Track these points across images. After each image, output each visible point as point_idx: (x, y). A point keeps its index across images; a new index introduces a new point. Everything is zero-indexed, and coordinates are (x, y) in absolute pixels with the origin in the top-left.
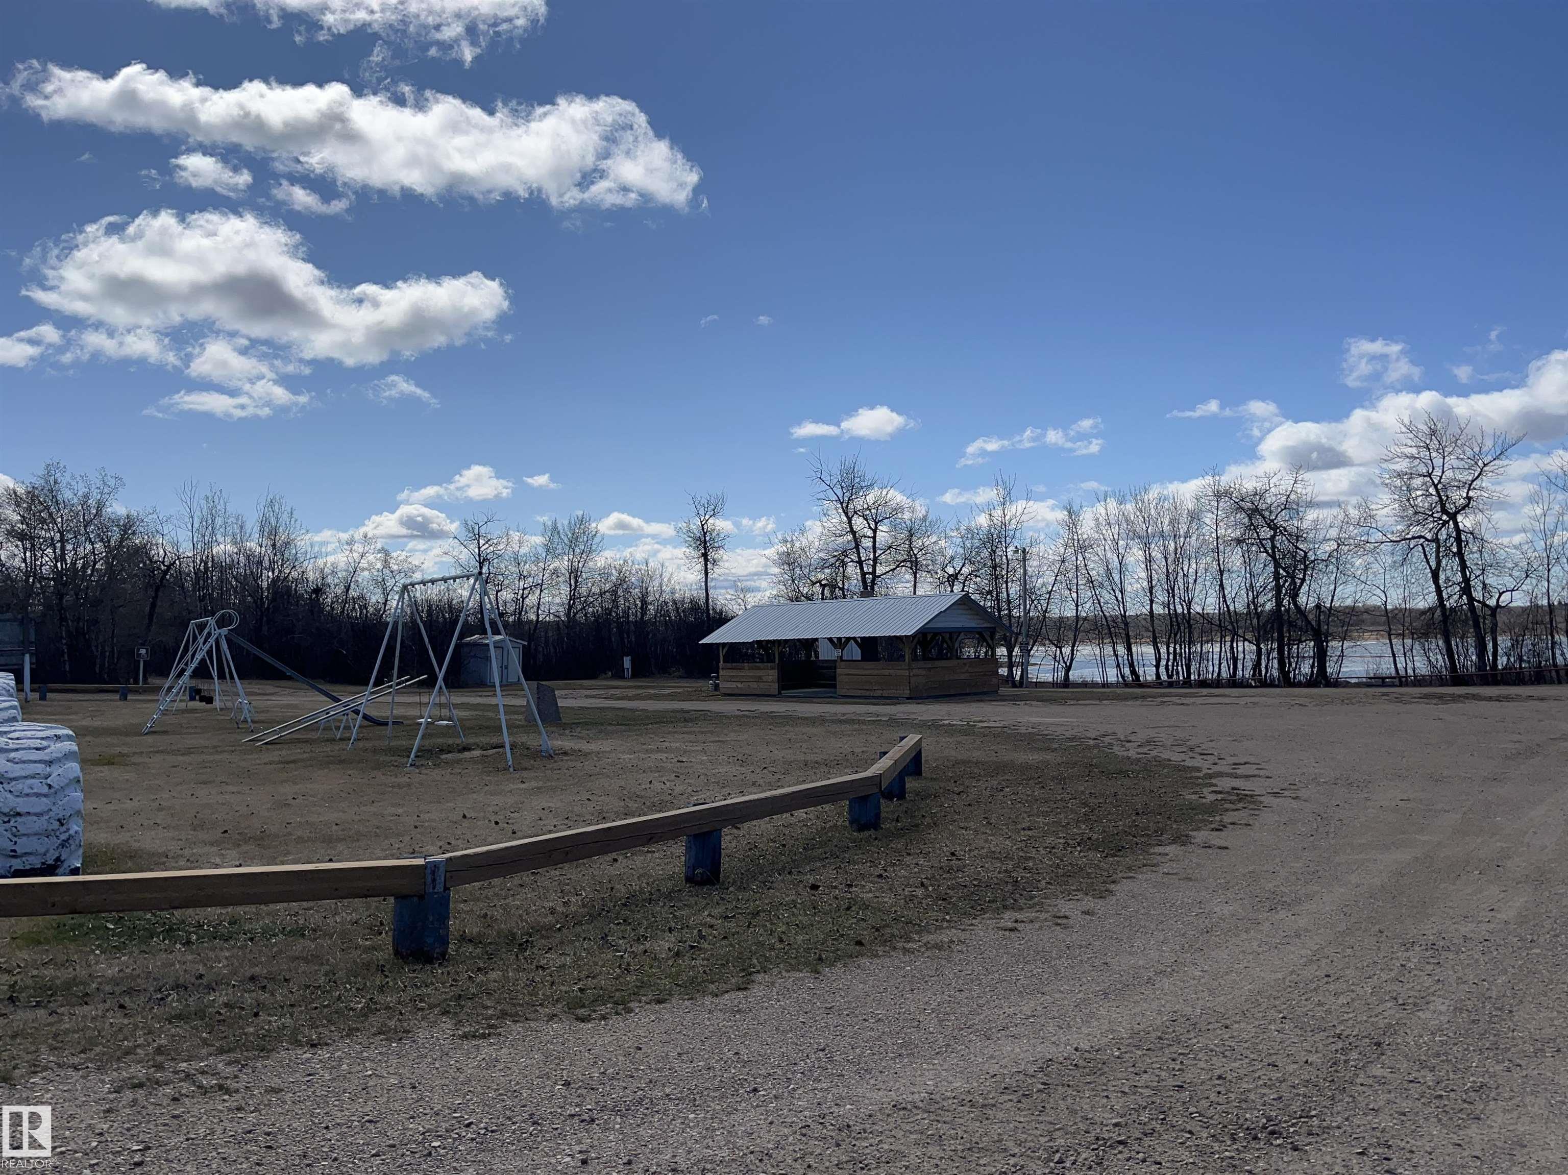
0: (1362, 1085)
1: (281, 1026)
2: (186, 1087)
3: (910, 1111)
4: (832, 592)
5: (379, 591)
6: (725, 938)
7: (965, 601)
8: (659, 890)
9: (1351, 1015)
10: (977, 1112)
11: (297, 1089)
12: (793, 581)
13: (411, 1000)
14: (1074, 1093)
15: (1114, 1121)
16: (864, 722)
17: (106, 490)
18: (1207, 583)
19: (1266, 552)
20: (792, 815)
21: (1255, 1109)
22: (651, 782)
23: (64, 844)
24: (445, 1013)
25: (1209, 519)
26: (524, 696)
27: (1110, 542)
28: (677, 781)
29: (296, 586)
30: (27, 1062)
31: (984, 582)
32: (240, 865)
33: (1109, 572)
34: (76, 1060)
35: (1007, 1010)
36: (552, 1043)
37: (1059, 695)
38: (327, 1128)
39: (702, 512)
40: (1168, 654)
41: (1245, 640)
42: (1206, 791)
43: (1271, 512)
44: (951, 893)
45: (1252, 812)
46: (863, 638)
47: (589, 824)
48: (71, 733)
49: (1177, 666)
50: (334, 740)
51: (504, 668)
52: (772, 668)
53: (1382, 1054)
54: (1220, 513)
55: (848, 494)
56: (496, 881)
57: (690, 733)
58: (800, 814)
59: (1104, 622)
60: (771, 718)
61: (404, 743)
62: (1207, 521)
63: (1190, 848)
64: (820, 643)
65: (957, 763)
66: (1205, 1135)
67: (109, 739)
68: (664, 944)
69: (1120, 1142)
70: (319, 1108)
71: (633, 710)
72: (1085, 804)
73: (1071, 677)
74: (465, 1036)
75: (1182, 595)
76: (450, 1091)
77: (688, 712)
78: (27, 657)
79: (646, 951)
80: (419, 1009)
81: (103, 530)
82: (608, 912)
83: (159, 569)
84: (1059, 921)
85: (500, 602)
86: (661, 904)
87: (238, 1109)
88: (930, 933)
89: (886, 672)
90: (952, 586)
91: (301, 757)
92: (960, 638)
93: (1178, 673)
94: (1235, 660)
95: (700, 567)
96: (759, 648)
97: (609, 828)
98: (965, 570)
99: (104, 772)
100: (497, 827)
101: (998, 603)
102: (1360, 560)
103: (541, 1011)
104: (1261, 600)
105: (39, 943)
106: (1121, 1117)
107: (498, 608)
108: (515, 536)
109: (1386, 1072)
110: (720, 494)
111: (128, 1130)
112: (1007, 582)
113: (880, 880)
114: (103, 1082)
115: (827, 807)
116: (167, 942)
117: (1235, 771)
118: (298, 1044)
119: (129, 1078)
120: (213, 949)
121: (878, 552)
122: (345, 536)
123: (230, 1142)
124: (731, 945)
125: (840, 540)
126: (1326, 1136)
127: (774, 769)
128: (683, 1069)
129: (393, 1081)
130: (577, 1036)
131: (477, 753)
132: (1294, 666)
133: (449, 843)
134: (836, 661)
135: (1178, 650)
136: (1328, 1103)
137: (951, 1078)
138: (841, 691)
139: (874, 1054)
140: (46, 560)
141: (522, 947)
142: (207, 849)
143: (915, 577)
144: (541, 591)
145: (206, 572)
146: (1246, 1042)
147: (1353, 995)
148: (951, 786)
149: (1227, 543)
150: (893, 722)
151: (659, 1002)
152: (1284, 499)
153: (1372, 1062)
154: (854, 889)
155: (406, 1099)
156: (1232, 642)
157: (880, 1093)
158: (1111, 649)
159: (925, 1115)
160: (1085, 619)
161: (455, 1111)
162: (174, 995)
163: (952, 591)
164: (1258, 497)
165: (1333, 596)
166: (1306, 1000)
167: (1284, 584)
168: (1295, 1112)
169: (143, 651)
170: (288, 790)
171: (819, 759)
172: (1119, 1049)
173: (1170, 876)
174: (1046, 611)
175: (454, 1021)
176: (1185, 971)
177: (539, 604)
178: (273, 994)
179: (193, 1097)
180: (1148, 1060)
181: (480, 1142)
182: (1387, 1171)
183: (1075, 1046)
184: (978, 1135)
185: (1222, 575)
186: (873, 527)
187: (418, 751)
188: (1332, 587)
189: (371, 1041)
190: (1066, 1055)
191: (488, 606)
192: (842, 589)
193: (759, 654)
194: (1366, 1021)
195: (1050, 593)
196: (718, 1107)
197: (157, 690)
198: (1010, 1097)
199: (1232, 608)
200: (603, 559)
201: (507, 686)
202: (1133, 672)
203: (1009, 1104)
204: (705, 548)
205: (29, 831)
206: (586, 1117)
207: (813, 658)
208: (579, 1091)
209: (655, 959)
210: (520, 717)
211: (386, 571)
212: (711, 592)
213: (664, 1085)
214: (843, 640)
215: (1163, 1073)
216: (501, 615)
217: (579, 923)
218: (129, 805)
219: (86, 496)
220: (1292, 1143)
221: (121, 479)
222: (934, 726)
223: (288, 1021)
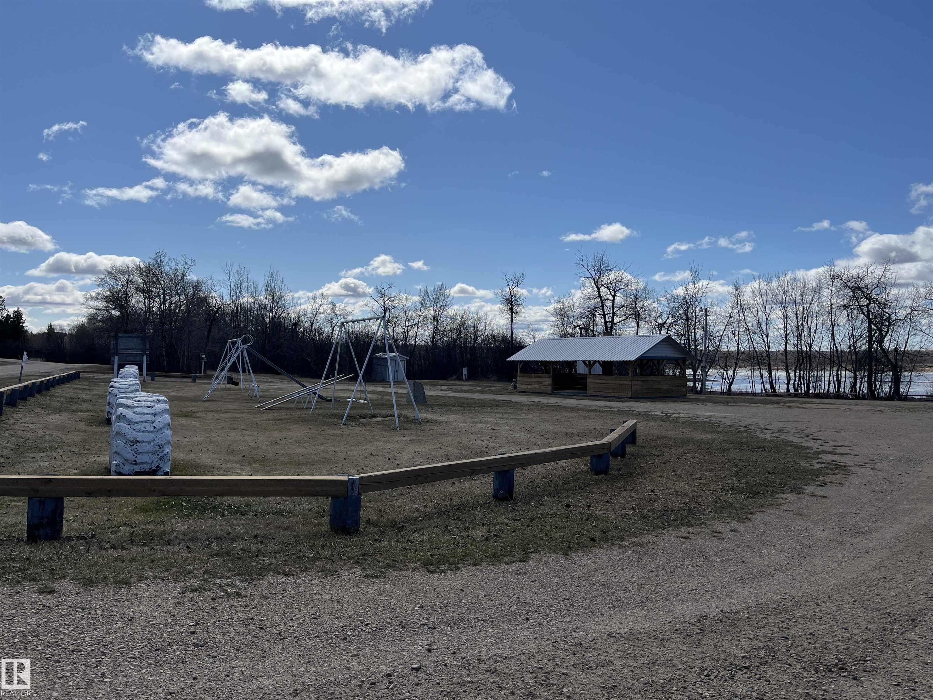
0: (900, 644)
1: (269, 563)
2: (219, 593)
3: (618, 638)
4: (586, 333)
5: (329, 325)
6: (514, 531)
7: (668, 340)
8: (478, 502)
9: (897, 602)
10: (658, 643)
11: (277, 598)
12: (563, 325)
13: (338, 554)
14: (719, 636)
15: (742, 655)
16: (603, 411)
17: (186, 267)
18: (824, 333)
19: (864, 314)
20: (557, 463)
21: (832, 654)
22: (475, 440)
23: (161, 459)
24: (356, 563)
25: (826, 292)
26: (406, 388)
27: (761, 306)
28: (491, 440)
29: (285, 321)
30: (137, 575)
31: (680, 329)
32: (251, 475)
33: (759, 324)
34: (163, 575)
35: (680, 584)
36: (414, 584)
37: (725, 399)
38: (292, 620)
39: (510, 284)
40: (795, 377)
41: (846, 370)
42: (815, 462)
43: (868, 289)
44: (650, 514)
45: (845, 476)
46: (604, 362)
47: (440, 462)
48: (166, 399)
49: (801, 384)
50: (302, 409)
51: (396, 372)
52: (549, 377)
53: (915, 626)
54: (833, 289)
55: (598, 274)
56: (387, 491)
57: (499, 413)
58: (562, 463)
59: (755, 355)
60: (546, 406)
61: (340, 412)
62: (825, 294)
63: (801, 496)
64: (577, 364)
65: (659, 438)
66: (799, 667)
67: (186, 403)
68: (479, 533)
69: (746, 667)
70: (288, 608)
71: (467, 399)
72: (736, 466)
73: (732, 389)
74: (367, 576)
75: (806, 339)
76: (358, 605)
77: (499, 401)
78: (145, 357)
79: (468, 536)
80: (342, 560)
81: (184, 288)
82: (448, 512)
83: (213, 310)
84: (716, 534)
85: (395, 333)
86: (479, 510)
87: (246, 606)
88: (636, 536)
89: (617, 382)
90: (660, 331)
91: (284, 417)
92: (663, 364)
93: (801, 389)
94: (839, 382)
95: (508, 316)
96: (541, 365)
97: (450, 465)
98: (669, 321)
99: (183, 421)
100: (389, 461)
101: (689, 342)
102: (925, 320)
103: (409, 565)
104: (859, 344)
105: (146, 511)
106: (747, 653)
107: (394, 337)
108: (404, 296)
109: (916, 638)
110: (521, 273)
111: (188, 614)
112: (695, 329)
113: (607, 504)
114: (176, 587)
115: (578, 460)
116: (212, 514)
117: (835, 450)
118: (278, 573)
119: (190, 586)
120: (236, 519)
121: (616, 309)
122: (311, 295)
123: (241, 624)
124: (518, 536)
125: (592, 302)
126: (875, 673)
127: (547, 436)
128: (487, 604)
129: (328, 597)
130: (428, 581)
131: (379, 419)
132: (878, 387)
133: (363, 469)
134: (587, 374)
135: (802, 375)
136: (877, 653)
137: (643, 622)
138: (590, 392)
139: (598, 604)
140: (156, 304)
141: (401, 528)
142: (234, 465)
143: (638, 325)
144: (418, 328)
145: (237, 313)
146: (829, 614)
147: (900, 590)
148: (654, 451)
149: (838, 308)
150: (620, 412)
151: (475, 565)
152: (877, 281)
153: (908, 631)
154: (591, 508)
155: (334, 608)
156: (838, 371)
157: (601, 627)
158: (758, 373)
159: (627, 642)
160: (743, 352)
161: (360, 617)
162: (215, 543)
163: (660, 333)
164: (859, 280)
165: (906, 343)
166: (870, 591)
167: (875, 334)
168: (857, 657)
169: (204, 356)
170: (277, 435)
171: (574, 432)
172: (748, 613)
173: (787, 512)
174: (718, 347)
175: (361, 568)
176: (794, 570)
177: (416, 335)
178: (266, 546)
179: (222, 598)
180: (766, 621)
181: (374, 634)
182: (913, 697)
183: (721, 609)
184: (658, 655)
185: (833, 328)
186: (613, 294)
187: (348, 416)
188: (906, 337)
189: (317, 575)
190: (715, 614)
191: (388, 336)
192: (593, 331)
193: (541, 368)
194: (906, 606)
195: (721, 336)
196: (506, 627)
197: (210, 377)
198: (679, 636)
199: (839, 348)
200: (453, 310)
201: (398, 383)
202: (772, 387)
203: (678, 640)
204: (512, 305)
205: (144, 451)
206: (431, 626)
207: (573, 372)
208: (428, 611)
209: (474, 541)
210: (404, 400)
211: (333, 315)
212: (514, 331)
213: (475, 612)
214: (592, 362)
215: (775, 629)
216: (395, 341)
217: (432, 518)
218: (195, 439)
219: (176, 270)
220: (853, 675)
221: (194, 261)
222: (645, 416)
223: (274, 561)
